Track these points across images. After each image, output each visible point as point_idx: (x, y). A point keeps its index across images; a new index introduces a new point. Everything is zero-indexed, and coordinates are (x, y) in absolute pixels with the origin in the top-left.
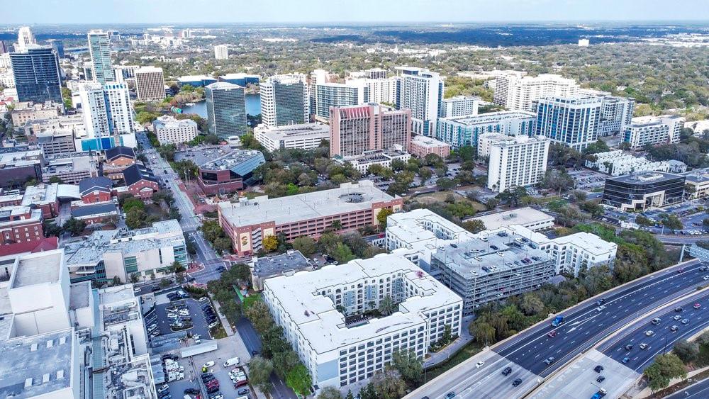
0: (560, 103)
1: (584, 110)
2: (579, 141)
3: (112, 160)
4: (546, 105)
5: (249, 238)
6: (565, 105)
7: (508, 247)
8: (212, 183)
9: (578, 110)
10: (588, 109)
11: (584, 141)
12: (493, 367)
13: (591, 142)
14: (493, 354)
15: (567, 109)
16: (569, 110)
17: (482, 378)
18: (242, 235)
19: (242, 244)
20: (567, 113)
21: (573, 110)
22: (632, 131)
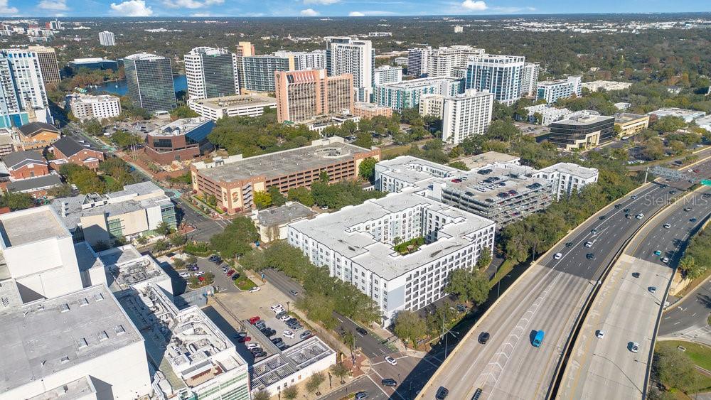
0: (488, 63)
1: (510, 68)
2: (507, 98)
3: (33, 136)
4: (475, 67)
5: (239, 194)
6: (494, 65)
7: (508, 178)
8: (166, 150)
9: (506, 69)
10: (514, 68)
11: (511, 97)
12: (548, 278)
13: (516, 99)
14: (541, 267)
15: (496, 68)
16: (498, 69)
17: (545, 287)
18: (232, 191)
19: (233, 201)
20: (495, 72)
21: (501, 69)
22: (546, 89)
